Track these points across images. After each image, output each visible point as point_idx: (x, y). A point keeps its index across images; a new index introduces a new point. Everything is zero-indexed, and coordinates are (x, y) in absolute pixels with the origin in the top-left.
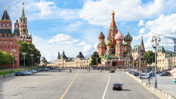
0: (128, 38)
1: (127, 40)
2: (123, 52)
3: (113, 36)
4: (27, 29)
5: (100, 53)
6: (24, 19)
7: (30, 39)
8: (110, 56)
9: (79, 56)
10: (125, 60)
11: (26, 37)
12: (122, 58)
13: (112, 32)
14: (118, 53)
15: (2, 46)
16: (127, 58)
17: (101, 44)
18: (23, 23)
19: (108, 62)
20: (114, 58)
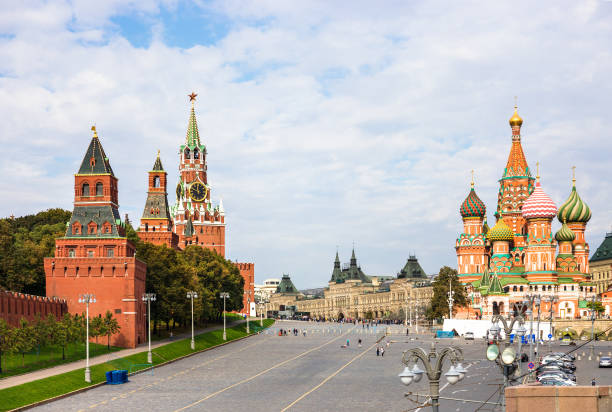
0: (574, 212)
1: (571, 218)
2: (552, 266)
3: (515, 205)
4: (207, 187)
5: (466, 268)
6: (196, 150)
7: (217, 220)
8: (503, 282)
9: (409, 273)
10: (559, 294)
11: (203, 214)
12: (550, 287)
13: (512, 190)
14: (534, 268)
15: (78, 268)
16: (569, 286)
17: (473, 237)
18: (193, 166)
19: (495, 303)
20: (519, 286)
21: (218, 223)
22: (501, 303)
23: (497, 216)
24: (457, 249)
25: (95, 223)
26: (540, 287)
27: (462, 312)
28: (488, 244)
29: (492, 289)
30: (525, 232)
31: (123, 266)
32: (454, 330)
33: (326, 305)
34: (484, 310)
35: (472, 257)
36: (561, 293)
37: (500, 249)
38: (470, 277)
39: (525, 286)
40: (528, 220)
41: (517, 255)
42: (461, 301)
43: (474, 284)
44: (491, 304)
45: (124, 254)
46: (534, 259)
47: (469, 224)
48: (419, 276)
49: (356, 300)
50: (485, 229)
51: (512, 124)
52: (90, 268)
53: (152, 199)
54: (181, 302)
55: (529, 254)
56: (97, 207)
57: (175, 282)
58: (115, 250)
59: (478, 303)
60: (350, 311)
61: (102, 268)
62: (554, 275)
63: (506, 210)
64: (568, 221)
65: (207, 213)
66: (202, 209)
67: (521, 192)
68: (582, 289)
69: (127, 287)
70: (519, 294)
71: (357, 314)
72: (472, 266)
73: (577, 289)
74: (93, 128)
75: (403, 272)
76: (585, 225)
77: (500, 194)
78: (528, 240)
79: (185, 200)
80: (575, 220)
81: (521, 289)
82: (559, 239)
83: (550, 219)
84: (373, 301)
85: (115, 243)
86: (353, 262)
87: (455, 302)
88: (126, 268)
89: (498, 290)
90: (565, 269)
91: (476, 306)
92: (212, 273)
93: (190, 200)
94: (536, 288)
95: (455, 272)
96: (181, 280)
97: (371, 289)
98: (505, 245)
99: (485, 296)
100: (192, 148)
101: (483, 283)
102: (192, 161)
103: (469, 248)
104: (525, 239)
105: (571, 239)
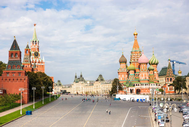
2: (148, 78)
3: (136, 59)
4: (39, 53)
5: (121, 78)
6: (36, 41)
7: (42, 63)
8: (133, 83)
9: (100, 79)
10: (150, 87)
11: (38, 61)
12: (147, 84)
13: (135, 55)
14: (142, 79)
15: (10, 79)
16: (153, 84)
17: (123, 69)
18: (35, 46)
19: (131, 89)
20: (138, 84)
21: (43, 64)
22: (133, 89)
23: (130, 63)
24: (118, 72)
25: (15, 65)
26: (144, 84)
27: (121, 92)
28: (128, 71)
29: (130, 85)
30: (139, 67)
31: (24, 79)
32: (119, 98)
33: (72, 90)
34: (128, 91)
35: (123, 75)
36: (151, 86)
37: (131, 73)
38: (123, 81)
39: (140, 84)
40: (140, 64)
41: (137, 75)
42: (121, 89)
43: (124, 84)
44: (129, 90)
45: (24, 75)
46: (142, 76)
47: (122, 65)
48: (103, 81)
49: (82, 88)
50: (127, 67)
51: (134, 35)
52: (14, 79)
53: (25, 57)
54: (39, 89)
55: (141, 74)
56: (15, 61)
57: (37, 83)
58: (21, 74)
59: (125, 89)
60: (80, 92)
61: (17, 79)
62: (148, 81)
63: (133, 61)
64: (152, 64)
65: (39, 61)
66: (38, 60)
67: (138, 55)
68: (157, 85)
69: (25, 85)
70: (138, 86)
71: (82, 92)
72: (123, 78)
73: (155, 85)
74: (14, 37)
75: (98, 79)
76: (157, 65)
77: (131, 56)
78: (140, 70)
79: (32, 57)
80: (154, 64)
81: (139, 85)
82: (149, 70)
83: (147, 63)
84: (88, 89)
85: (21, 72)
86: (81, 76)
87: (119, 89)
88: (25, 79)
89: (132, 85)
90: (151, 79)
91: (124, 90)
92: (45, 80)
93: (34, 57)
94: (143, 85)
95: (118, 80)
96: (39, 83)
97: (87, 85)
98: (133, 71)
99: (128, 87)
100: (34, 41)
101: (127, 83)
102: (35, 44)
103: (122, 72)
104: (139, 70)
105: (153, 70)
